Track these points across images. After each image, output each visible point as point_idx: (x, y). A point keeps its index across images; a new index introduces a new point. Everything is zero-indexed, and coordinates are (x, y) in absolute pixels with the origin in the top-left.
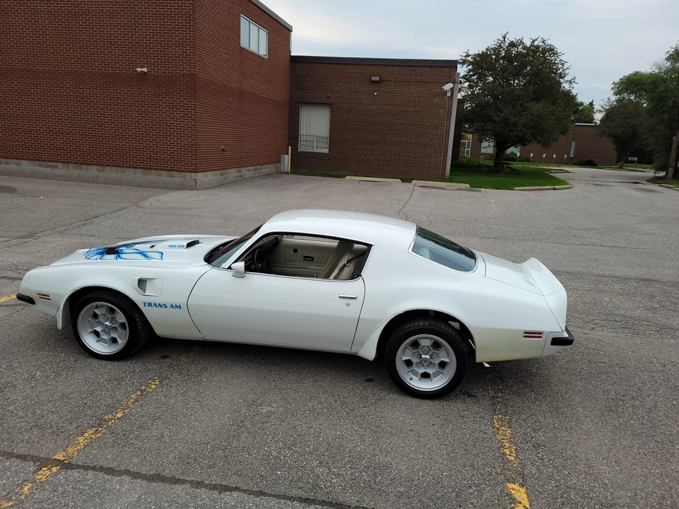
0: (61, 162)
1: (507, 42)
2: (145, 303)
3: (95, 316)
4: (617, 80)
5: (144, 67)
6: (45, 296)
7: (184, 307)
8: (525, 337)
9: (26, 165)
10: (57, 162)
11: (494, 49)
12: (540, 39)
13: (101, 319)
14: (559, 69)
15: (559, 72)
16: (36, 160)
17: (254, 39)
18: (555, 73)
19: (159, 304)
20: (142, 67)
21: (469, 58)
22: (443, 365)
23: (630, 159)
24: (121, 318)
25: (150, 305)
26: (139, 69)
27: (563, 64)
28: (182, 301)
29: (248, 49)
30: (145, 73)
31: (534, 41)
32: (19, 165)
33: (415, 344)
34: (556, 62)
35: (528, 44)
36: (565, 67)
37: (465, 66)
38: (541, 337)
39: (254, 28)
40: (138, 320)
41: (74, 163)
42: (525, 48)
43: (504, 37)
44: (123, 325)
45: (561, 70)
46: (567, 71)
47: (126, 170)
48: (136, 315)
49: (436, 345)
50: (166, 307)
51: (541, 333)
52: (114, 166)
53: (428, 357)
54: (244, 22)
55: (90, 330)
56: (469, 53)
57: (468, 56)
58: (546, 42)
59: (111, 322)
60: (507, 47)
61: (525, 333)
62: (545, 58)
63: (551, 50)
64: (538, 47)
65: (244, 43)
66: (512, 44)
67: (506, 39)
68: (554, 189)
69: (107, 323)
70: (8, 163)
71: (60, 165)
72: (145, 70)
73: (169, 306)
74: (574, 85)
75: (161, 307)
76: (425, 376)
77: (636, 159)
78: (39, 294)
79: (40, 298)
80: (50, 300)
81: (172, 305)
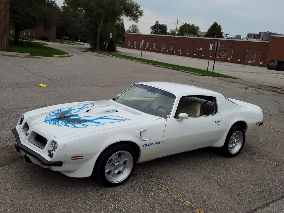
2: (144, 145)
6: (78, 158)
7: (161, 142)
13: (113, 162)
19: (150, 144)
23: (65, 37)
25: (146, 145)
50: (153, 144)
61: (257, 123)
68: (69, 56)
69: (118, 163)
77: (68, 38)
78: (73, 157)
79: (73, 159)
80: (82, 158)
81: (156, 143)
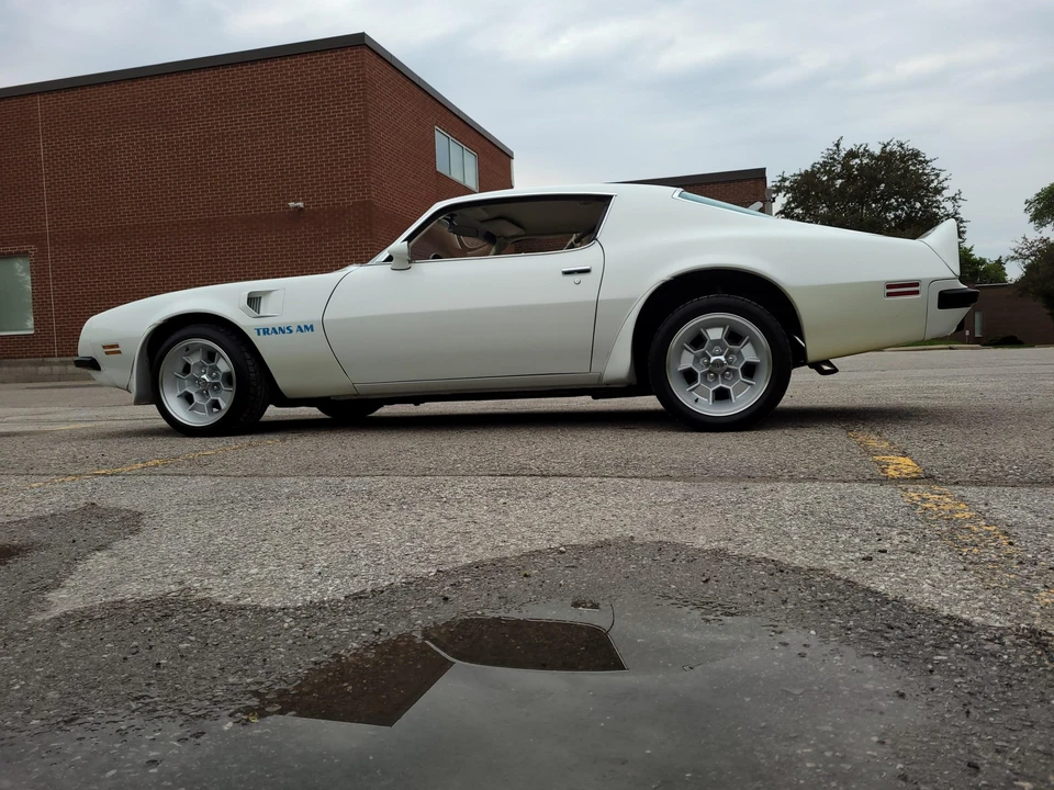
1: (843, 154)
2: (258, 330)
3: (187, 369)
4: (1031, 196)
5: (299, 201)
6: (112, 349)
7: (318, 328)
8: (889, 295)
11: (824, 164)
12: (894, 141)
13: (194, 372)
14: (932, 181)
15: (932, 185)
17: (457, 163)
18: (927, 190)
19: (280, 328)
20: (295, 201)
21: (787, 184)
22: (750, 370)
24: (224, 365)
25: (266, 331)
26: (292, 204)
27: (938, 175)
28: (313, 316)
29: (447, 173)
30: (301, 209)
31: (885, 147)
33: (698, 341)
34: (926, 171)
35: (877, 151)
36: (941, 178)
37: (781, 195)
38: (917, 293)
39: (456, 149)
40: (250, 363)
42: (871, 156)
43: (837, 145)
44: (228, 378)
45: (936, 182)
46: (945, 184)
48: (248, 356)
49: (734, 337)
50: (291, 332)
51: (917, 285)
53: (722, 358)
54: (441, 140)
55: (179, 393)
56: (786, 175)
57: (784, 180)
58: (905, 146)
59: (210, 376)
60: (844, 158)
61: (889, 287)
62: (907, 170)
63: (916, 154)
64: (892, 153)
65: (441, 167)
66: (852, 154)
67: (841, 147)
68: (951, 348)
69: (204, 376)
72: (301, 204)
73: (294, 328)
74: (960, 202)
75: (284, 332)
76: (722, 396)
78: (104, 347)
79: (107, 353)
80: (119, 352)
81: (299, 327)
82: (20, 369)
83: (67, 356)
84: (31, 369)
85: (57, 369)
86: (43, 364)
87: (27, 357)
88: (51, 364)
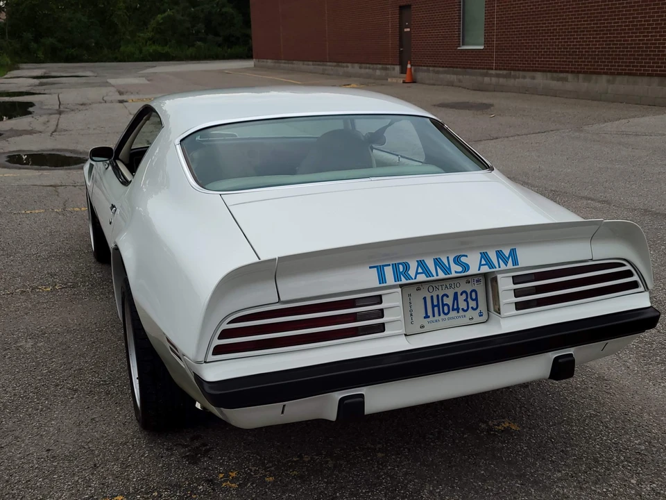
0: (572, 72)
9: (540, 79)
10: (567, 72)
16: (550, 71)
32: (533, 78)
41: (585, 73)
47: (639, 79)
52: (626, 74)
61: (167, 339)
70: (524, 77)
71: (570, 76)
82: (474, 78)
83: (500, 69)
84: (480, 78)
85: (494, 80)
86: (486, 75)
87: (479, 68)
88: (491, 76)
